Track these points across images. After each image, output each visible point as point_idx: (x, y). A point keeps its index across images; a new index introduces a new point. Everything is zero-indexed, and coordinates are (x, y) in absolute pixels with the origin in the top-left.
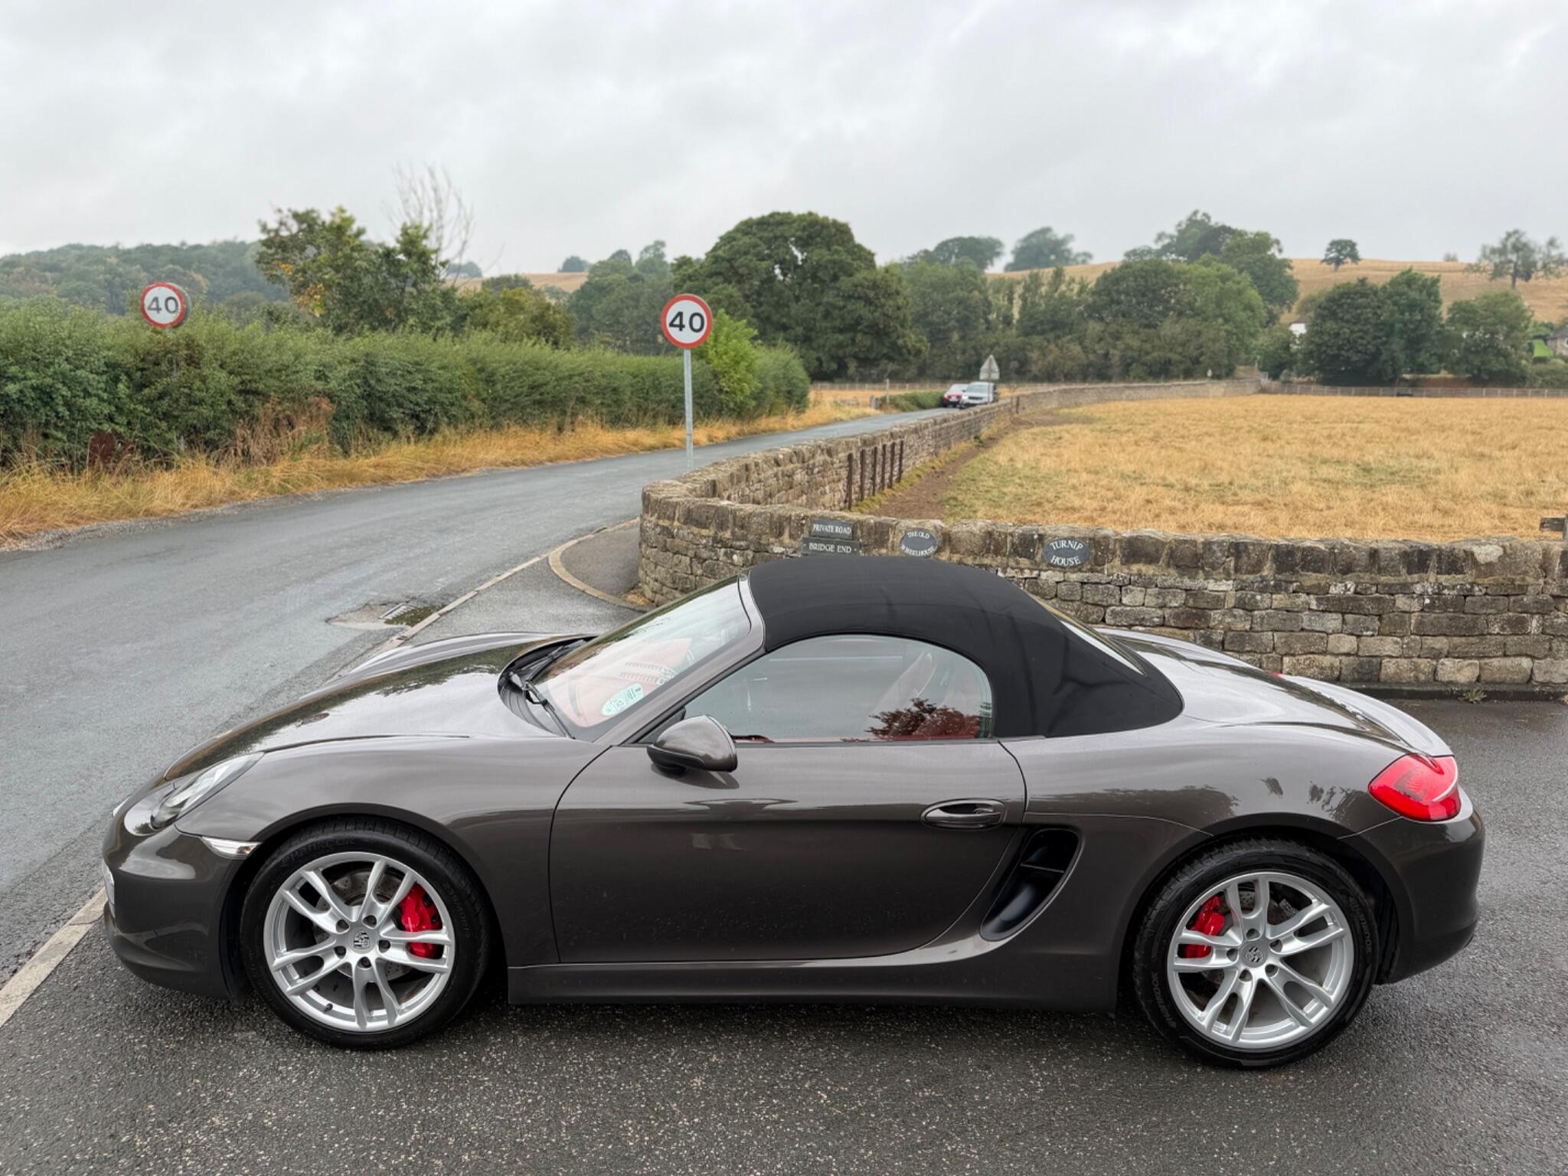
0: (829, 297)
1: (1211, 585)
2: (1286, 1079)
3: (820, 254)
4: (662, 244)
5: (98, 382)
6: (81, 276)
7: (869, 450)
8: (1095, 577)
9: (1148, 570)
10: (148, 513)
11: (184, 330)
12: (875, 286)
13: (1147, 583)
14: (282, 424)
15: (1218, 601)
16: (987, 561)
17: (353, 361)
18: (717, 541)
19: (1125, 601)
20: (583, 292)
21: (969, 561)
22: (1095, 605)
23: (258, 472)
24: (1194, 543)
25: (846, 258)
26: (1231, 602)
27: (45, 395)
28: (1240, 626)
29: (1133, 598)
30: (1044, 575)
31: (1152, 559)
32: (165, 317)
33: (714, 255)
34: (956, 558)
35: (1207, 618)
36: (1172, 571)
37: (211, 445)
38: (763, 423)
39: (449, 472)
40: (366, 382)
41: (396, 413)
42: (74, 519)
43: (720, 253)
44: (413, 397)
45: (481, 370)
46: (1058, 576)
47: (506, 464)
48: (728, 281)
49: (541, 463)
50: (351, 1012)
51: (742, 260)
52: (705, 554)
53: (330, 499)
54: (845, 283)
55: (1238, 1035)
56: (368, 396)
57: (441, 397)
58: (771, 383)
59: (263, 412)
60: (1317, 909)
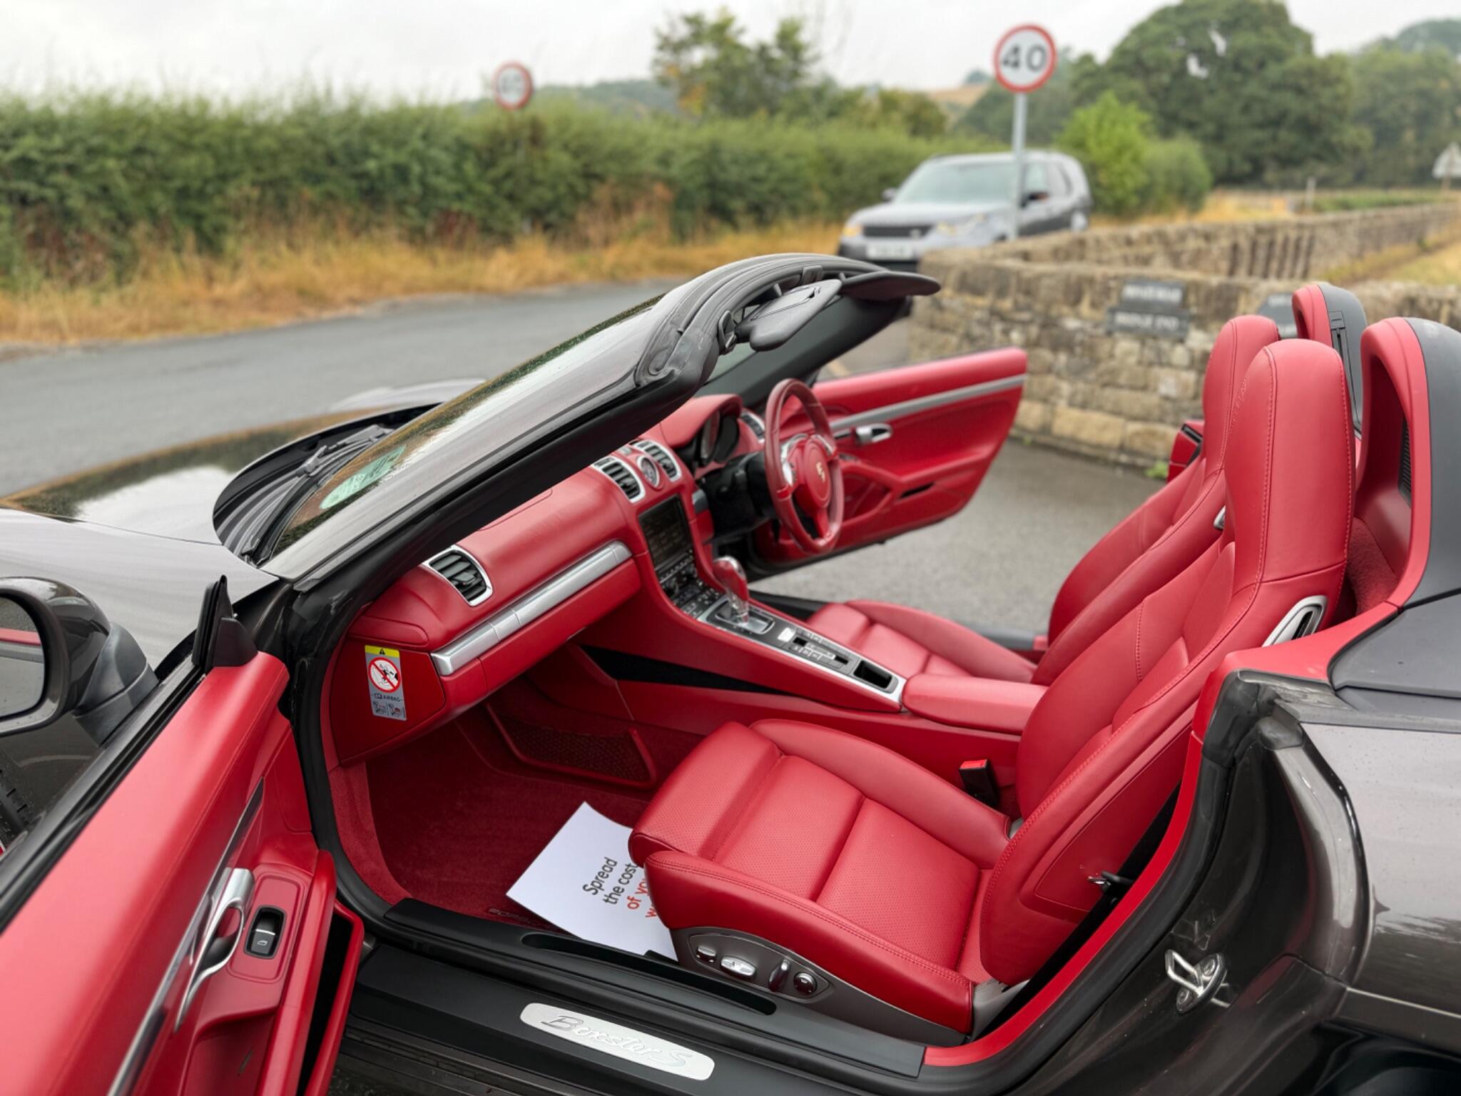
0: (1252, 88)
3: (1247, 39)
5: (445, 159)
7: (1263, 240)
10: (479, 288)
11: (529, 110)
12: (1310, 72)
14: (626, 206)
17: (698, 148)
23: (589, 256)
25: (1277, 41)
27: (402, 173)
32: (512, 98)
37: (547, 227)
40: (709, 170)
41: (737, 204)
44: (755, 187)
45: (829, 160)
48: (1132, 74)
51: (1153, 50)
54: (1274, 71)
56: (711, 184)
57: (787, 188)
58: (1161, 179)
59: (602, 193)
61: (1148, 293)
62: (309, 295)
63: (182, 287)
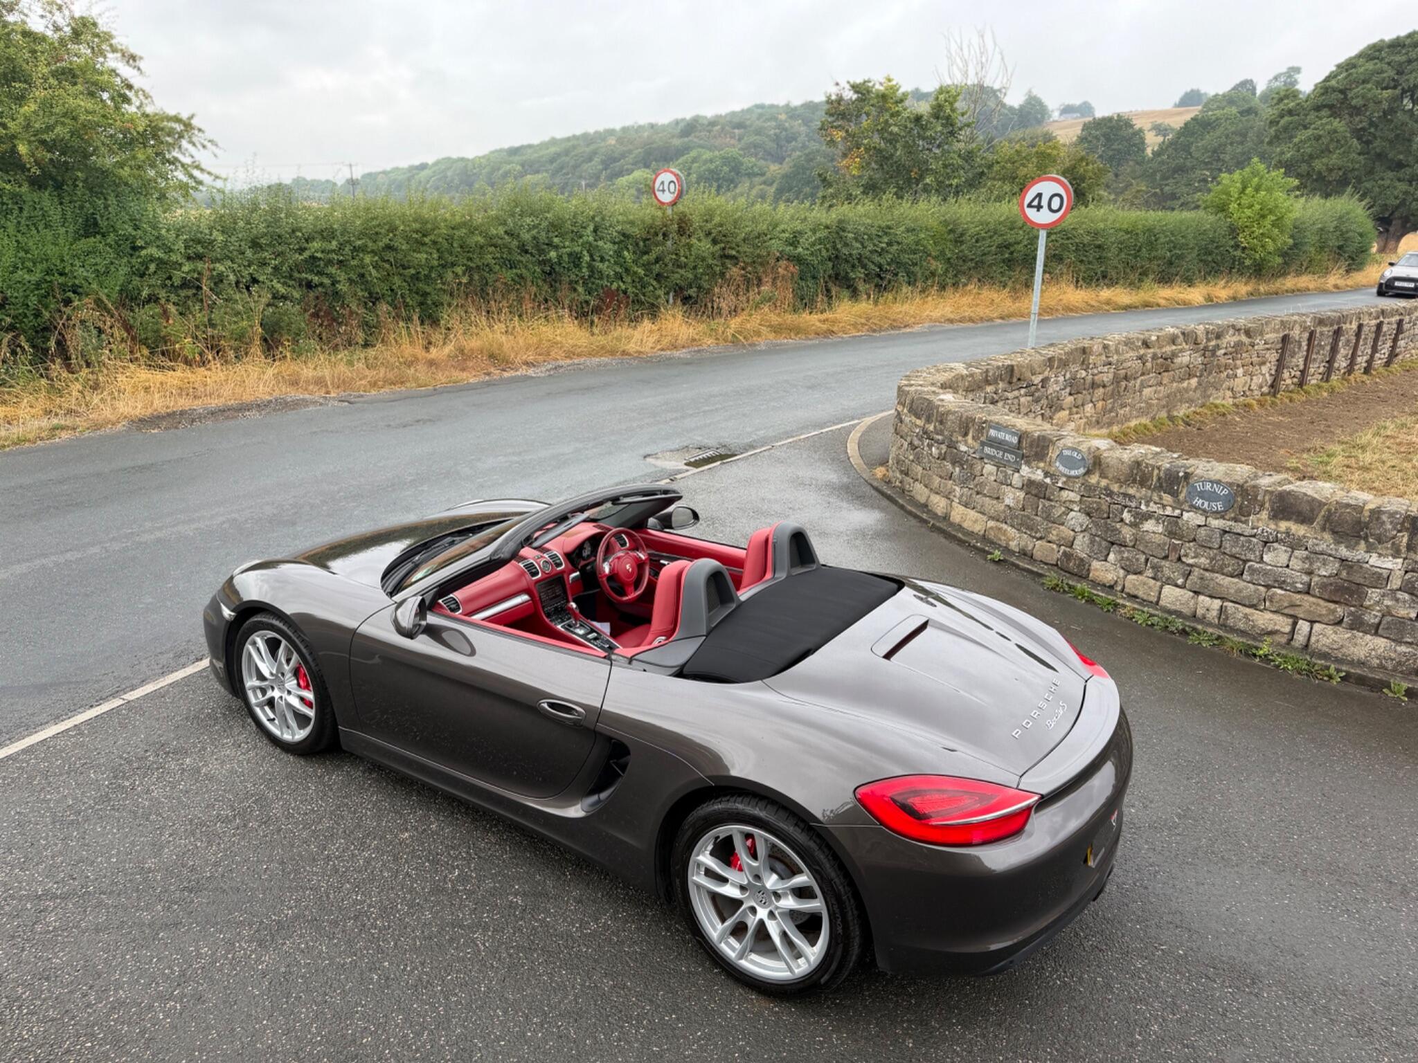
1: (1374, 560)
4: (1297, 70)
5: (608, 248)
6: (758, 132)
7: (1326, 329)
8: (1239, 527)
9: (1299, 530)
10: (624, 353)
11: (680, 207)
13: (1294, 544)
14: (755, 281)
15: (1380, 580)
16: (1131, 491)
17: (827, 227)
18: (925, 432)
19: (1266, 558)
20: (1187, 129)
21: (1115, 488)
22: (1233, 556)
23: (719, 323)
24: (1359, 509)
26: (1396, 583)
28: (1402, 612)
29: (1276, 557)
30: (1186, 515)
31: (1305, 519)
32: (667, 197)
34: (1104, 483)
35: (1363, 596)
36: (1327, 536)
37: (686, 300)
38: (1289, 282)
39: (893, 327)
40: (834, 248)
41: (858, 274)
42: (570, 354)
43: (1333, 83)
44: (877, 259)
45: (951, 231)
46: (1200, 520)
47: (951, 321)
48: (1335, 114)
52: (916, 442)
53: (774, 350)
55: (742, 955)
56: (836, 258)
57: (905, 258)
58: (1311, 238)
59: (734, 271)
60: (802, 879)
61: (1001, 435)
62: (496, 358)
63: (408, 350)
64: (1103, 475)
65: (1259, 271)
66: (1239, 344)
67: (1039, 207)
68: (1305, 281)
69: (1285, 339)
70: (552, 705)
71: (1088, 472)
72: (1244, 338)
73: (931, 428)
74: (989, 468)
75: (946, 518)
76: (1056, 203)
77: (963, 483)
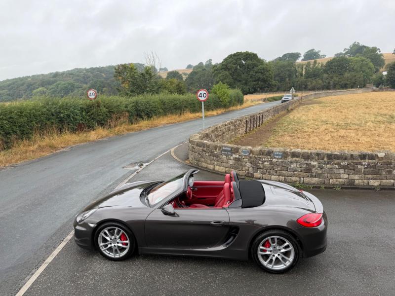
0: (252, 73)
1: (312, 163)
2: (282, 276)
3: (249, 62)
4: (211, 60)
5: (78, 112)
6: (78, 76)
7: (252, 118)
8: (285, 161)
9: (297, 159)
10: (89, 141)
11: (97, 99)
12: (264, 69)
13: (297, 162)
14: (118, 118)
15: (314, 166)
16: (260, 157)
17: (133, 103)
18: (203, 150)
19: (292, 166)
20: (192, 74)
21: (256, 156)
22: (285, 167)
23: (112, 130)
24: (308, 153)
25: (256, 62)
26: (317, 167)
27: (68, 116)
28: (319, 172)
29: (294, 165)
30: (273, 160)
31: (298, 157)
32: (92, 97)
33: (222, 64)
34: (254, 156)
35: (311, 170)
36: (303, 159)
37: (102, 125)
38: (231, 108)
39: (155, 127)
40: (136, 107)
41: (143, 114)
42: (74, 143)
43: (224, 63)
44: (146, 110)
45: (162, 102)
46: (277, 160)
47: (167, 124)
48: (226, 70)
49: (175, 123)
50: (113, 254)
51: (229, 65)
52: (201, 153)
53: (129, 136)
54: (256, 69)
55: (272, 267)
56: (137, 110)
57: (153, 109)
58: (233, 98)
59: (114, 116)
60: (287, 243)
61: (226, 149)
62: (52, 147)
63: (23, 149)
64: (253, 154)
65: (225, 106)
66: (239, 123)
67: (201, 96)
68: (234, 108)
69: (246, 121)
70: (214, 222)
71: (250, 154)
72: (240, 122)
73: (205, 149)
74: (224, 156)
75: (214, 170)
76: (205, 95)
77: (217, 161)
